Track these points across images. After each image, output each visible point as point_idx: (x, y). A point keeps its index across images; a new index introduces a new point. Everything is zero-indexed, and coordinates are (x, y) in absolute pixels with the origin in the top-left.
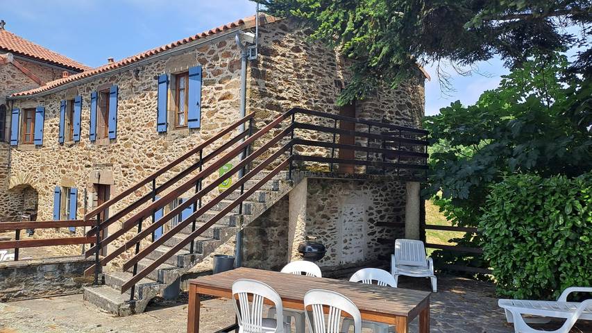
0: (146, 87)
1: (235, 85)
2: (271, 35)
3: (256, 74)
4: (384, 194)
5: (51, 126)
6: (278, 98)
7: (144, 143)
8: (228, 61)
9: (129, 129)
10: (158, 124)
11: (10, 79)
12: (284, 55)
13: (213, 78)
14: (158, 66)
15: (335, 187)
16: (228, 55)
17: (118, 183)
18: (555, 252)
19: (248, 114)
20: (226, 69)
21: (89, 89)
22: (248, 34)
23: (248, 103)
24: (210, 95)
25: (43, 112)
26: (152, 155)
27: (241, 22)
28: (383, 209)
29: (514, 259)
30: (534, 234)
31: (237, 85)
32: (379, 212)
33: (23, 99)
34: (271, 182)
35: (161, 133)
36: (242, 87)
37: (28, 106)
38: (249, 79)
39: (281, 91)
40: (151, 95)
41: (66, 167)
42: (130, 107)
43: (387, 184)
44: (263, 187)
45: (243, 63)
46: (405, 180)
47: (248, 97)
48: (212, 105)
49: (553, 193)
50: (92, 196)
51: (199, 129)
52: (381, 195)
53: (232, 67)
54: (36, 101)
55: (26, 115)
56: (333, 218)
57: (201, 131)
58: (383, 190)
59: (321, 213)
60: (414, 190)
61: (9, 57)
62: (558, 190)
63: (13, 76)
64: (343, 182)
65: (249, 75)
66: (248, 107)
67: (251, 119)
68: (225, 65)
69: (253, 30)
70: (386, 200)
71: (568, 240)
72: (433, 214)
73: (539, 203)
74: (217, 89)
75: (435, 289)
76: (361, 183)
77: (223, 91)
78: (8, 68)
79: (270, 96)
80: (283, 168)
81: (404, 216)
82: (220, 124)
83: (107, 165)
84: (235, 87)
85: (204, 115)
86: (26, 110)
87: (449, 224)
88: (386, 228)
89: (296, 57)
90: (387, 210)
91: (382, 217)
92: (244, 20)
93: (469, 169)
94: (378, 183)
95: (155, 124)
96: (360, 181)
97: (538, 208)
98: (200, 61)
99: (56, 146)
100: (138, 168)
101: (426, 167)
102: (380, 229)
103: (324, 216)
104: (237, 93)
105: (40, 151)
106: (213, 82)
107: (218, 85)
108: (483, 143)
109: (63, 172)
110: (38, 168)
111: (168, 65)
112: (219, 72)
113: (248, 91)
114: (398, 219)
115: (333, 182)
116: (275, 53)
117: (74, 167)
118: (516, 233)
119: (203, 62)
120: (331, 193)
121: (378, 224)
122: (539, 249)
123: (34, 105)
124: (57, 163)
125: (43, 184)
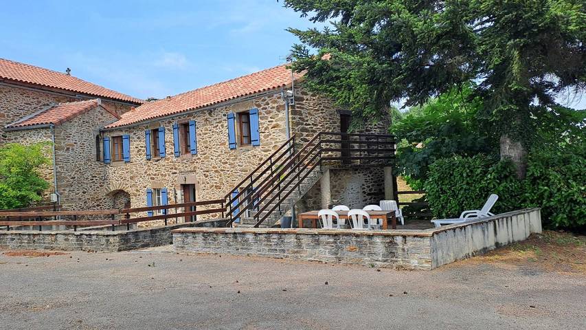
0: (218, 121)
1: (282, 119)
2: (299, 89)
3: (294, 113)
4: (370, 175)
5: (136, 147)
6: (306, 125)
7: (219, 156)
8: (275, 105)
9: (207, 147)
10: (230, 144)
11: (101, 117)
12: (307, 100)
13: (266, 115)
14: (226, 108)
15: (342, 174)
16: (275, 102)
17: (201, 182)
18: (460, 196)
19: (291, 136)
20: (274, 110)
21: (170, 122)
22: (288, 91)
23: (291, 130)
24: (265, 126)
25: (128, 138)
26: (227, 163)
27: (284, 85)
28: (370, 185)
29: (442, 202)
30: (450, 189)
31: (283, 119)
32: (369, 187)
33: (111, 130)
34: (312, 173)
35: (231, 149)
36: (286, 120)
37: (115, 134)
38: (290, 116)
39: (307, 121)
40: (222, 126)
41: (155, 175)
42: (206, 134)
43: (372, 169)
44: (308, 176)
45: (286, 107)
46: (382, 166)
47: (291, 127)
48: (267, 131)
49: (457, 167)
50: (179, 192)
51: (259, 145)
52: (369, 177)
53: (278, 109)
54: (122, 131)
55: (114, 141)
56: (342, 192)
57: (260, 147)
58: (370, 173)
59: (335, 189)
60: (388, 171)
61: (98, 101)
62: (461, 165)
63: (102, 114)
64: (346, 170)
65: (290, 113)
66: (291, 132)
67: (293, 138)
68: (274, 108)
69: (291, 89)
70: (372, 179)
71: (465, 190)
72: (402, 185)
73: (451, 173)
74: (269, 122)
75: (403, 223)
76: (357, 170)
77: (274, 123)
78: (98, 109)
79: (302, 124)
80: (317, 164)
81: (384, 188)
82: (273, 142)
83: (190, 171)
84: (282, 121)
85: (262, 137)
86: (113, 137)
87: (410, 190)
88: (373, 196)
89: (314, 100)
90: (373, 185)
91: (370, 190)
92: (286, 83)
93: (419, 157)
94: (366, 169)
95: (227, 143)
96: (356, 169)
97: (451, 175)
98: (257, 105)
99: (144, 162)
100: (216, 171)
101: (394, 157)
102: (370, 197)
103: (337, 191)
104: (283, 124)
105: (129, 164)
106: (267, 118)
107: (270, 119)
108: (428, 140)
109: (153, 179)
110: (128, 178)
111: (234, 107)
112: (270, 112)
113: (290, 123)
114: (380, 190)
115: (340, 170)
116: (302, 99)
117: (162, 175)
118: (441, 189)
119: (259, 106)
120: (339, 177)
121: (369, 194)
122: (453, 196)
123: (121, 134)
124: (146, 173)
125: (134, 188)
